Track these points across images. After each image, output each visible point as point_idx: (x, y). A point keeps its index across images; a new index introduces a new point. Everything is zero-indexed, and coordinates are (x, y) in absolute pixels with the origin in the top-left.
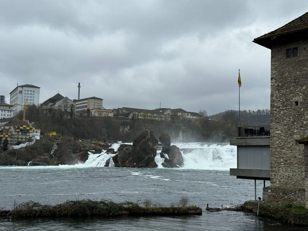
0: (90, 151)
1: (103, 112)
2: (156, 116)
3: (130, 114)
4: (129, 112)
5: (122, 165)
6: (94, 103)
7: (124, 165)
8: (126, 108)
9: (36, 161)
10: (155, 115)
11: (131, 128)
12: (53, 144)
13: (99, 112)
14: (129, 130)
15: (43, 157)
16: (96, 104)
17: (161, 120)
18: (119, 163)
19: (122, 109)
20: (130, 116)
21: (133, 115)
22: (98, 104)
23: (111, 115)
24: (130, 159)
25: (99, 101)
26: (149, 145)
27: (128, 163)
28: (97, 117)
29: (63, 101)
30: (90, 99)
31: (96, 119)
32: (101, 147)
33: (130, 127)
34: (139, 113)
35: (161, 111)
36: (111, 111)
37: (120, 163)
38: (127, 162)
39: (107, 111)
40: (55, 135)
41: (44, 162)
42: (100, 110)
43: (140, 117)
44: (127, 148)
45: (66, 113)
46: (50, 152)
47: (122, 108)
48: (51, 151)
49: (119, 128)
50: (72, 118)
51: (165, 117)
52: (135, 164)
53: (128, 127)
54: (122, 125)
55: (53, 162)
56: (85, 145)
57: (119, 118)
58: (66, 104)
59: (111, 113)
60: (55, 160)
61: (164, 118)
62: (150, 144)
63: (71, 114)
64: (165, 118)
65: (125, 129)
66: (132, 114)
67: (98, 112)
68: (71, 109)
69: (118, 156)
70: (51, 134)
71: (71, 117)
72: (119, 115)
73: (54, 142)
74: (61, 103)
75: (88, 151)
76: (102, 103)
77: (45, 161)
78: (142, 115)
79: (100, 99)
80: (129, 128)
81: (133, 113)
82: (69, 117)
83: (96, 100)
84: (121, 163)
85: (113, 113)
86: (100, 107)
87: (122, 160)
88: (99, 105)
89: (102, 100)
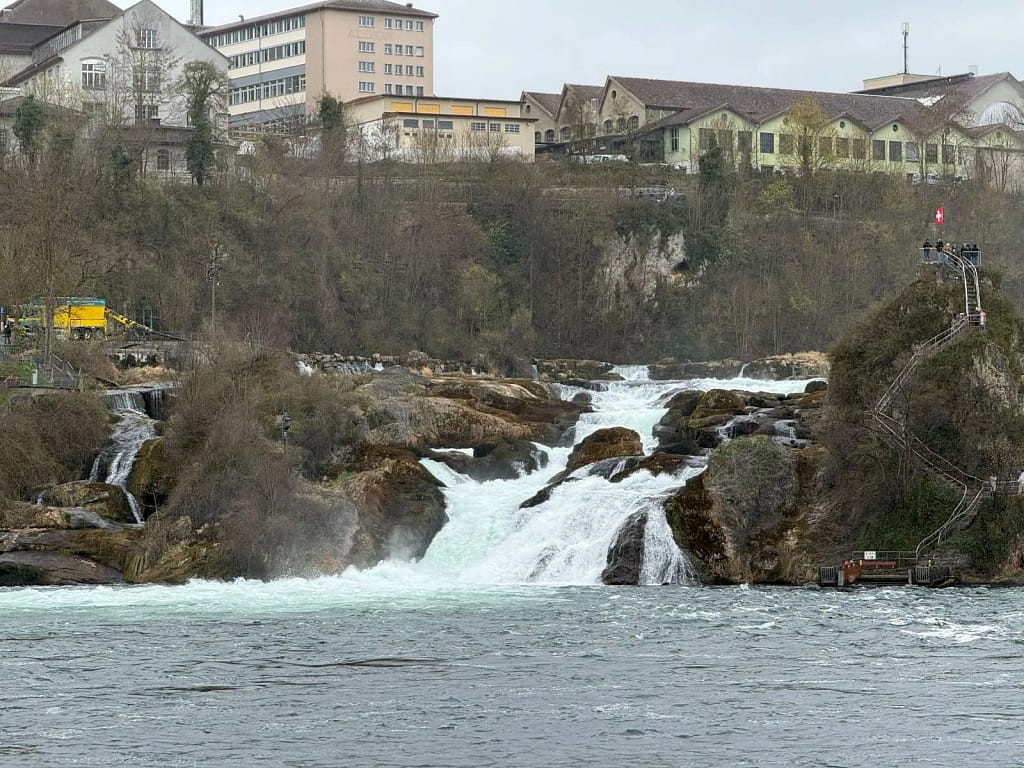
0: (438, 458)
1: (446, 121)
2: (896, 147)
3: (674, 130)
4: (662, 114)
5: (753, 568)
6: (366, 46)
7: (770, 566)
8: (638, 87)
9: (14, 550)
10: (888, 135)
11: (701, 251)
12: (110, 403)
13: (415, 124)
14: (682, 267)
15: (55, 515)
16: (379, 57)
17: (948, 178)
18: (721, 550)
19: (600, 95)
20: (675, 147)
21: (708, 138)
22: (394, 60)
23: (520, 144)
24: (819, 511)
25: (403, 34)
26: (981, 392)
27: (799, 549)
28: (407, 166)
29: (124, 37)
30: (329, 16)
31: (397, 181)
32: (511, 420)
33: (688, 248)
34: (755, 123)
35: (927, 102)
36: (516, 113)
37: (730, 550)
38: (792, 542)
39: (483, 111)
40: (93, 324)
41: (83, 555)
42: (423, 108)
43: (763, 160)
44: (741, 418)
45: (156, 137)
46: (104, 473)
47: (602, 84)
48: (112, 457)
49: (594, 257)
50: (207, 183)
51: (979, 150)
52: (870, 555)
53: (677, 245)
54: (621, 231)
55: (157, 554)
56: (378, 404)
57: (585, 167)
58: (149, 57)
59: (513, 124)
60: (173, 539)
61: (970, 159)
62: (990, 379)
63: (199, 144)
64: (980, 162)
65: (650, 261)
66: (695, 129)
67: (411, 119)
68: (198, 108)
69: (713, 490)
70: (63, 321)
71: (198, 170)
72: (585, 146)
73: (113, 386)
74: (114, 53)
75: (420, 456)
76: (426, 50)
77: (81, 547)
78: (783, 138)
79: (409, 14)
80: (679, 256)
81: (708, 123)
82: (181, 172)
83: (380, 22)
84: (738, 551)
85: (532, 129)
86: (415, 82)
87: (753, 524)
88: (405, 61)
89: (430, 17)
